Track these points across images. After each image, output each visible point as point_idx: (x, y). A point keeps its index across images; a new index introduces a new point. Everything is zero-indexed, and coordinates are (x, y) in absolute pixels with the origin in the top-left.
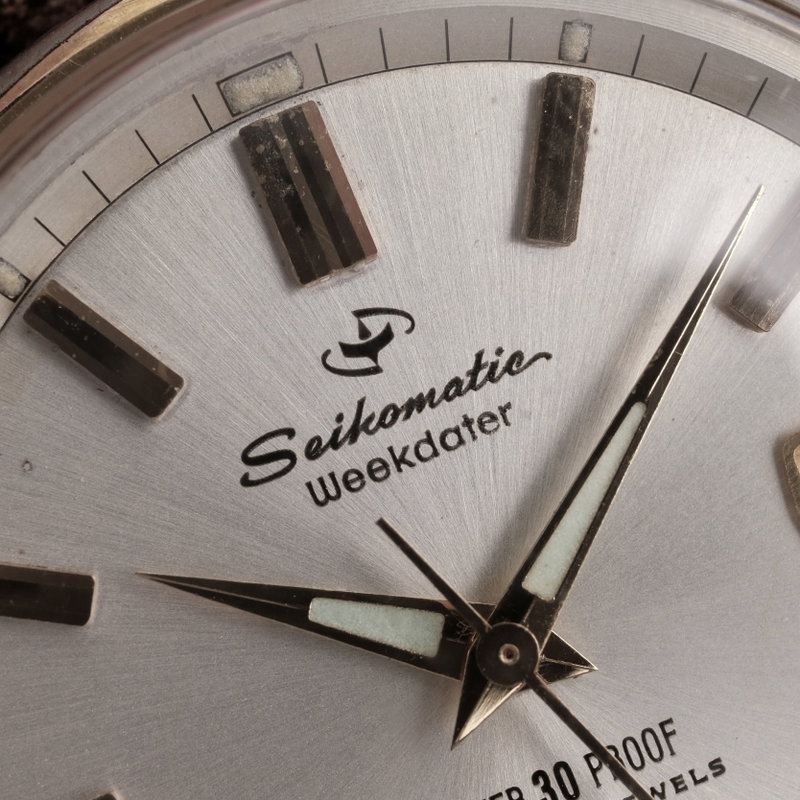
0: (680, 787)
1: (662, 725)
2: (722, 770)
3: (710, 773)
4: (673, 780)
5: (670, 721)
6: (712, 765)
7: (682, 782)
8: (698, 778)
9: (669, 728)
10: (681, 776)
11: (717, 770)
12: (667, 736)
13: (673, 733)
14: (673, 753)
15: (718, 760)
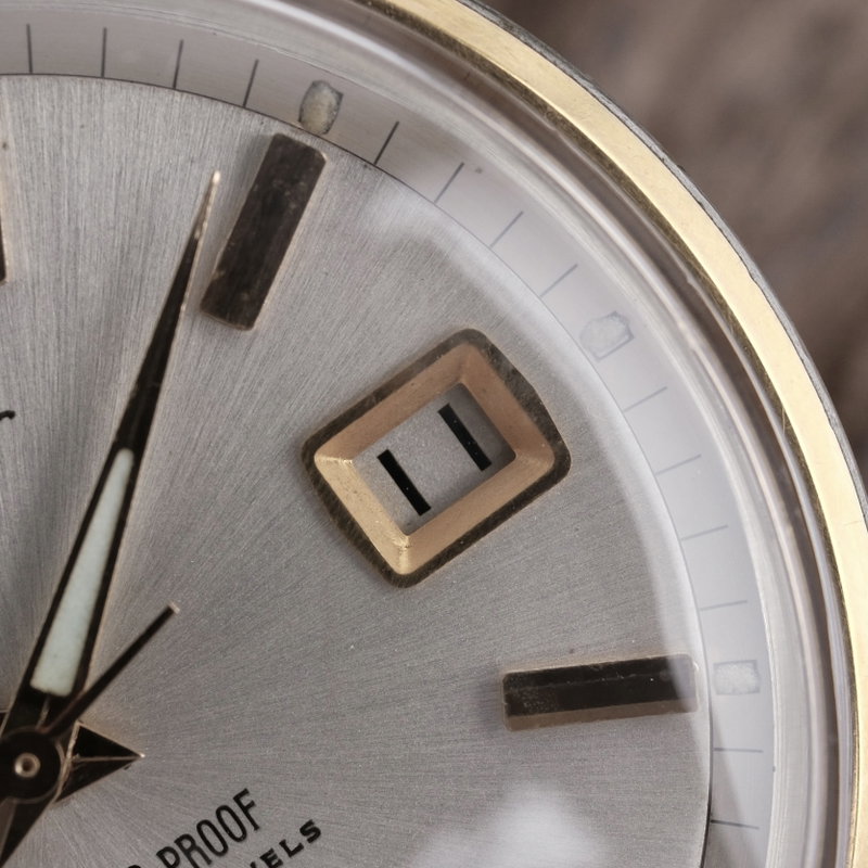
0: (273, 863)
1: (237, 799)
2: (317, 833)
3: (304, 840)
4: (264, 858)
5: (245, 792)
6: (304, 831)
7: (275, 857)
8: (292, 849)
9: (245, 801)
10: (271, 851)
11: (312, 835)
12: (245, 809)
13: (252, 804)
14: (256, 827)
15: (310, 823)
